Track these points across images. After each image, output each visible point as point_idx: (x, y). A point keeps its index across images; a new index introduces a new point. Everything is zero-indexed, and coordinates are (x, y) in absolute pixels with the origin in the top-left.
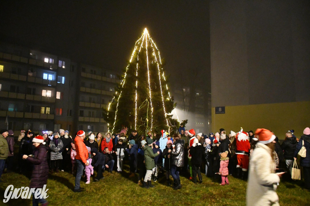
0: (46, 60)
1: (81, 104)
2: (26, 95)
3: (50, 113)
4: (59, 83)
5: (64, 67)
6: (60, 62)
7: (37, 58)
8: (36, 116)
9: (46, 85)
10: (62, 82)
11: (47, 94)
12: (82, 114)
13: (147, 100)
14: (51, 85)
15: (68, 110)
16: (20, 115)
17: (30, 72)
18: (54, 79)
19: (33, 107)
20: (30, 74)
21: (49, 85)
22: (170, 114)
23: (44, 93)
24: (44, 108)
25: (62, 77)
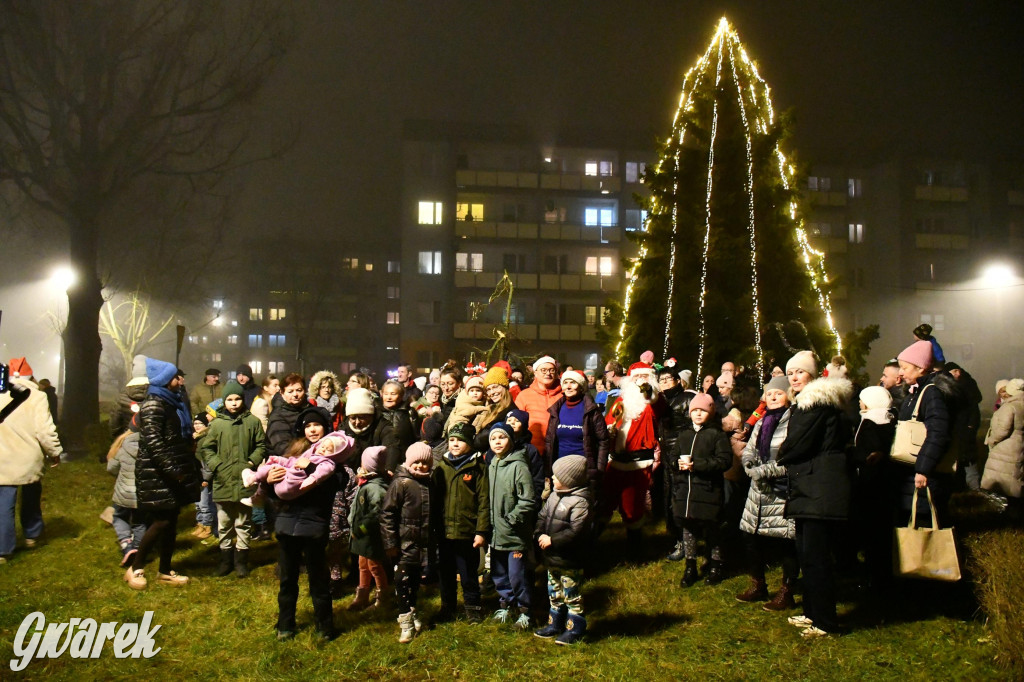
0: (591, 169)
2: (539, 277)
5: (643, 180)
6: (631, 168)
7: (564, 169)
8: (569, 332)
9: (593, 242)
11: (601, 266)
14: (608, 239)
16: (529, 332)
17: (549, 211)
18: (616, 220)
19: (563, 309)
20: (551, 216)
21: (602, 242)
23: (591, 266)
24: (594, 308)
25: (640, 214)
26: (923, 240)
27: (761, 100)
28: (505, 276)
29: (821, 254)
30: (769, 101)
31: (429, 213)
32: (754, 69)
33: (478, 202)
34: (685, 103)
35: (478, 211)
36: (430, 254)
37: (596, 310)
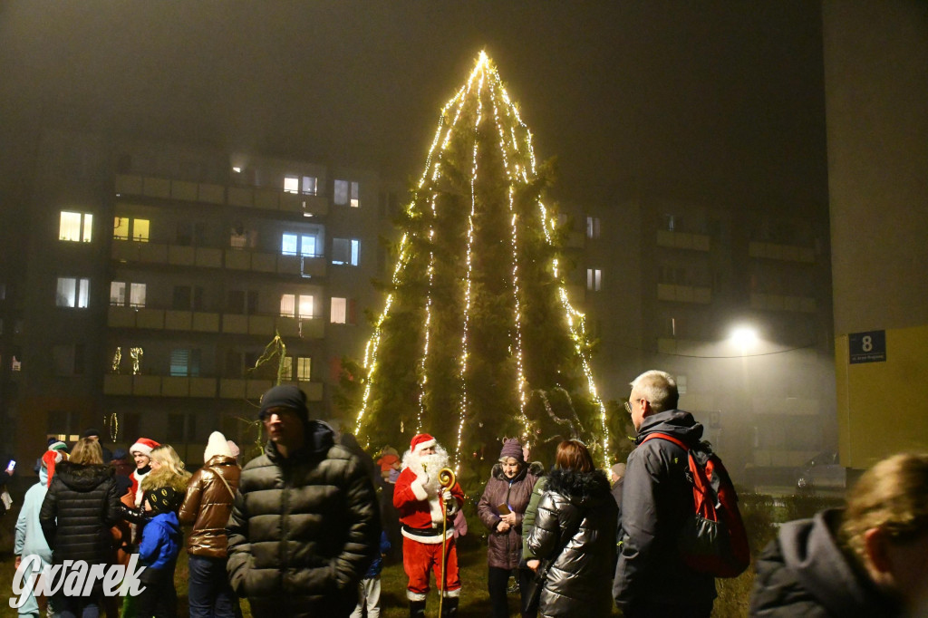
0: (291, 185)
2: (221, 318)
3: (312, 378)
4: (340, 263)
5: (355, 203)
6: (340, 187)
7: (257, 183)
9: (292, 276)
10: (350, 260)
11: (303, 307)
14: (309, 274)
16: (206, 388)
17: (236, 234)
18: (320, 251)
19: (249, 357)
20: (238, 241)
23: (287, 305)
24: (289, 359)
25: (351, 243)
26: (665, 291)
27: (522, 145)
28: (277, 338)
29: (582, 315)
30: (531, 148)
31: (74, 226)
32: (516, 111)
33: (142, 217)
34: (441, 141)
35: (142, 227)
36: (73, 282)
37: (293, 361)
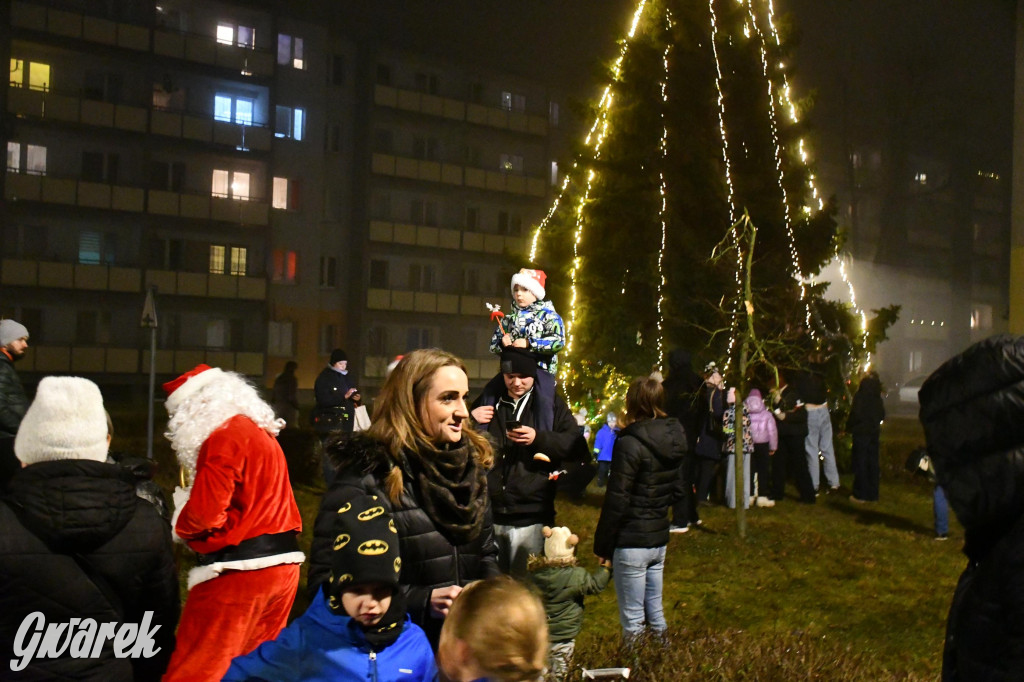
0: (224, 34)
1: (379, 231)
2: (146, 195)
3: (246, 272)
4: (282, 136)
5: (298, 64)
6: (284, 43)
7: (183, 26)
8: (190, 284)
9: (226, 147)
10: (292, 134)
11: (233, 185)
12: (380, 279)
13: (748, 218)
14: (246, 146)
15: (322, 260)
16: (127, 280)
17: (159, 91)
18: (259, 118)
19: (175, 244)
20: (160, 100)
21: (239, 149)
22: (813, 280)
23: (220, 183)
24: (222, 249)
25: (294, 112)
33: (40, 60)
35: (41, 73)
37: (226, 250)
